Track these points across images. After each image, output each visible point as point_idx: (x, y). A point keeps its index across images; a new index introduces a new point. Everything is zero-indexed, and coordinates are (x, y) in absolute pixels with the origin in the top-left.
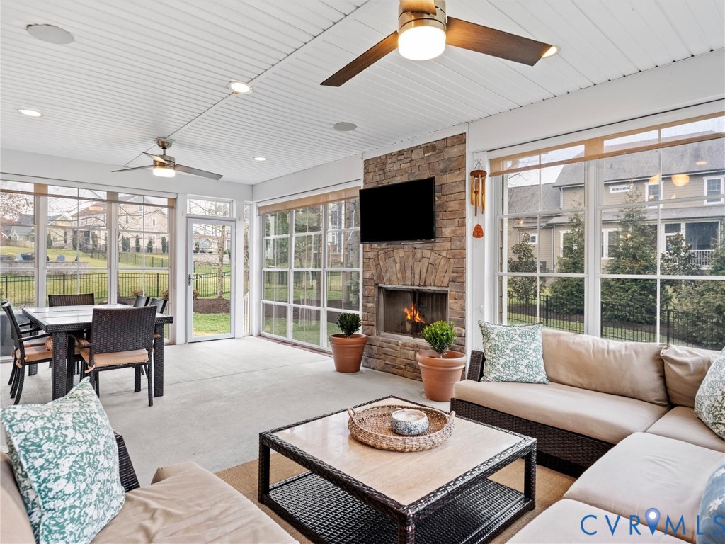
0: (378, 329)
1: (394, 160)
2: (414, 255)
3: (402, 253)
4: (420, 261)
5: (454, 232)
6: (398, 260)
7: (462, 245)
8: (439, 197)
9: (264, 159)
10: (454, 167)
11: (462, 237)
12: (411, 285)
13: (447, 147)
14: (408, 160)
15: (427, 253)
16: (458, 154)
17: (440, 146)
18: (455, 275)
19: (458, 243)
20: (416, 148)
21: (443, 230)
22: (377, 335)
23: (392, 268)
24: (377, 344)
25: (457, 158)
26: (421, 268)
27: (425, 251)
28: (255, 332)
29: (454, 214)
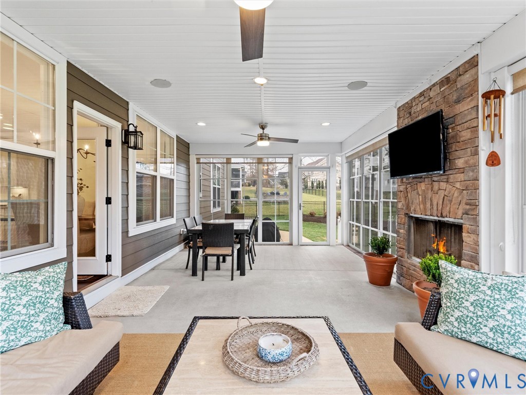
0: (409, 253)
1: (417, 101)
2: (432, 188)
3: (422, 186)
4: (437, 193)
5: (466, 162)
6: (420, 193)
7: (475, 176)
8: (453, 128)
9: (329, 124)
10: (467, 94)
11: (475, 167)
12: (431, 215)
13: (460, 75)
14: (427, 99)
15: (443, 185)
16: (470, 80)
17: (453, 77)
18: (468, 207)
19: (471, 174)
20: (434, 85)
21: (456, 162)
22: (408, 257)
23: (416, 200)
24: (406, 265)
25: (469, 84)
26: (437, 199)
27: (442, 184)
28: (345, 243)
29: (466, 143)
